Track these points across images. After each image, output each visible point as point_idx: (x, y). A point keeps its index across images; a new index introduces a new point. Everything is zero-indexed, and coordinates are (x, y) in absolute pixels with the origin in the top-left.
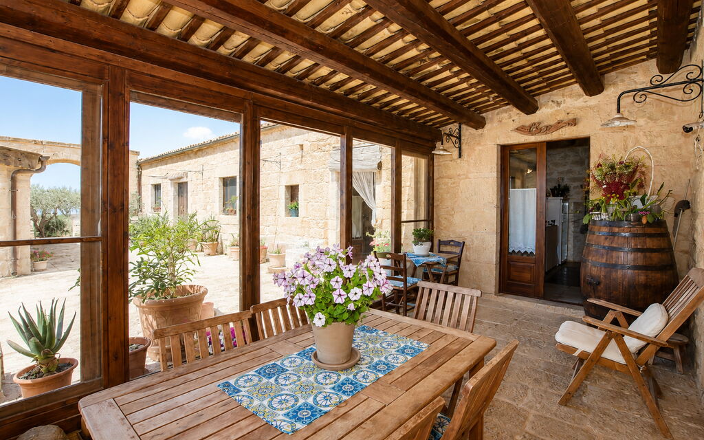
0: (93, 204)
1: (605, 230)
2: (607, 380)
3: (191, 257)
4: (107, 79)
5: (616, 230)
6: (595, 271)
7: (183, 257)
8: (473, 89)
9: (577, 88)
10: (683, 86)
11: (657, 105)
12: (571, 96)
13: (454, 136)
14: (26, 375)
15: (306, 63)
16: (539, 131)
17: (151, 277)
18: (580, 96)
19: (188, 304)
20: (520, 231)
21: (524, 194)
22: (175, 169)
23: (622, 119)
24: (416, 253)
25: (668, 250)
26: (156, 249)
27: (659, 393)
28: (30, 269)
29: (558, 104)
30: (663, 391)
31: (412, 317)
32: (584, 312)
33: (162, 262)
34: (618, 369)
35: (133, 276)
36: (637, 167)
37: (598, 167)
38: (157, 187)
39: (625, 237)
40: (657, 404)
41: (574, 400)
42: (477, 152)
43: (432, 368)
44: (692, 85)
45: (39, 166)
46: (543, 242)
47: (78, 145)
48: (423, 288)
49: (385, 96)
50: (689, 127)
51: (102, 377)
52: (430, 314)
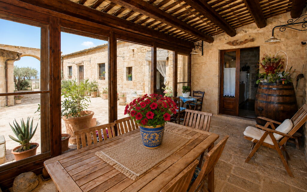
0: (46, 76)
1: (266, 87)
2: (266, 152)
3: (87, 99)
4: (51, 22)
5: (271, 87)
6: (261, 105)
7: (83, 98)
8: (209, 25)
9: (254, 24)
10: (302, 24)
11: (290, 33)
12: (251, 28)
13: (200, 46)
14: (17, 150)
15: (136, 14)
16: (237, 44)
17: (70, 108)
18: (256, 28)
19: (86, 119)
20: (228, 87)
21: (230, 70)
22: (78, 60)
23: (274, 39)
24: (184, 97)
25: (294, 95)
26: (72, 95)
27: (288, 158)
28: (14, 103)
29: (246, 32)
30: (290, 157)
31: (182, 125)
32: (256, 122)
33: (74, 101)
34: (270, 147)
35: (62, 107)
36: (281, 59)
37: (263, 59)
38: (70, 68)
39: (274, 90)
40: (287, 162)
41: (251, 160)
42: (210, 53)
43: (192, 147)
44: (306, 23)
45: (17, 58)
46: (238, 91)
47: (39, 49)
48: (187, 112)
49: (170, 28)
50: (304, 42)
51: (50, 151)
52: (190, 124)
